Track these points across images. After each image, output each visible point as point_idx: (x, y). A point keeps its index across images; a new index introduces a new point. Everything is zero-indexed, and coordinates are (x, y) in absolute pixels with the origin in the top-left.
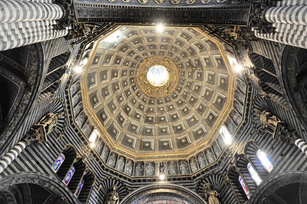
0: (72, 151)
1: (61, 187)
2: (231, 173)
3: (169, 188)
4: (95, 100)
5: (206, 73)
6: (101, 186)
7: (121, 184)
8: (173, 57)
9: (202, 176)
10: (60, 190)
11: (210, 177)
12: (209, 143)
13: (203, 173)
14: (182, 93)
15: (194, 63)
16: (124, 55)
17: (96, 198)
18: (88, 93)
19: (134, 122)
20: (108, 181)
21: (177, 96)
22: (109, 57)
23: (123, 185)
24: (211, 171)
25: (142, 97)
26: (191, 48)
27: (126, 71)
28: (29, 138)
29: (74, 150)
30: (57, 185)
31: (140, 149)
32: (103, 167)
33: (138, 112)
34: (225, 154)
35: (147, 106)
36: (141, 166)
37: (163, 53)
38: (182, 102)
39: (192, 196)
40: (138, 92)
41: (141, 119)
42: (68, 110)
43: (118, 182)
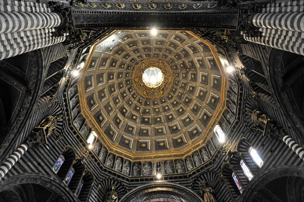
0: (71, 153)
1: (62, 187)
2: (225, 170)
3: (166, 187)
4: (92, 102)
5: (200, 74)
6: (100, 186)
7: (119, 184)
8: (168, 59)
9: (197, 174)
10: (61, 190)
11: (205, 175)
12: (204, 142)
13: (198, 171)
14: (177, 93)
15: (188, 65)
16: (119, 57)
17: (96, 197)
18: (85, 96)
19: (131, 123)
20: (106, 181)
21: (172, 97)
22: (105, 60)
23: (121, 185)
24: (206, 169)
25: (137, 98)
26: (184, 50)
27: (122, 73)
28: (31, 141)
29: (73, 152)
30: (58, 186)
31: (137, 150)
32: (101, 168)
33: (134, 113)
34: (219, 152)
35: (142, 107)
36: (138, 167)
37: (158, 55)
38: (177, 103)
39: (189, 193)
40: (134, 94)
41: (138, 120)
42: (66, 113)
43: (116, 182)
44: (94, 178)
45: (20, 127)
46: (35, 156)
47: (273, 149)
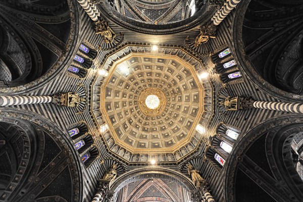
0: (85, 128)
1: (71, 144)
2: (208, 153)
3: (159, 171)
4: (109, 107)
5: (184, 95)
6: (103, 161)
7: (120, 165)
8: (163, 88)
9: (185, 161)
10: (69, 146)
11: (191, 161)
12: (189, 140)
13: (185, 159)
14: (168, 112)
15: (176, 90)
16: (131, 84)
17: (98, 168)
18: (105, 101)
19: (134, 130)
20: (110, 161)
21: (165, 115)
22: (122, 82)
23: (121, 166)
24: (191, 156)
25: (141, 115)
26: (174, 80)
27: (132, 95)
28: (56, 97)
29: (87, 128)
30: (67, 141)
31: (137, 147)
32: (107, 150)
33: (137, 124)
34: (201, 142)
35: (144, 121)
36: (137, 157)
37: (156, 85)
38: (168, 118)
39: (178, 176)
40: (139, 111)
41: (140, 129)
42: (88, 100)
43: (117, 164)
44: (100, 154)
45: (50, 77)
46: (56, 111)
47: (246, 117)
